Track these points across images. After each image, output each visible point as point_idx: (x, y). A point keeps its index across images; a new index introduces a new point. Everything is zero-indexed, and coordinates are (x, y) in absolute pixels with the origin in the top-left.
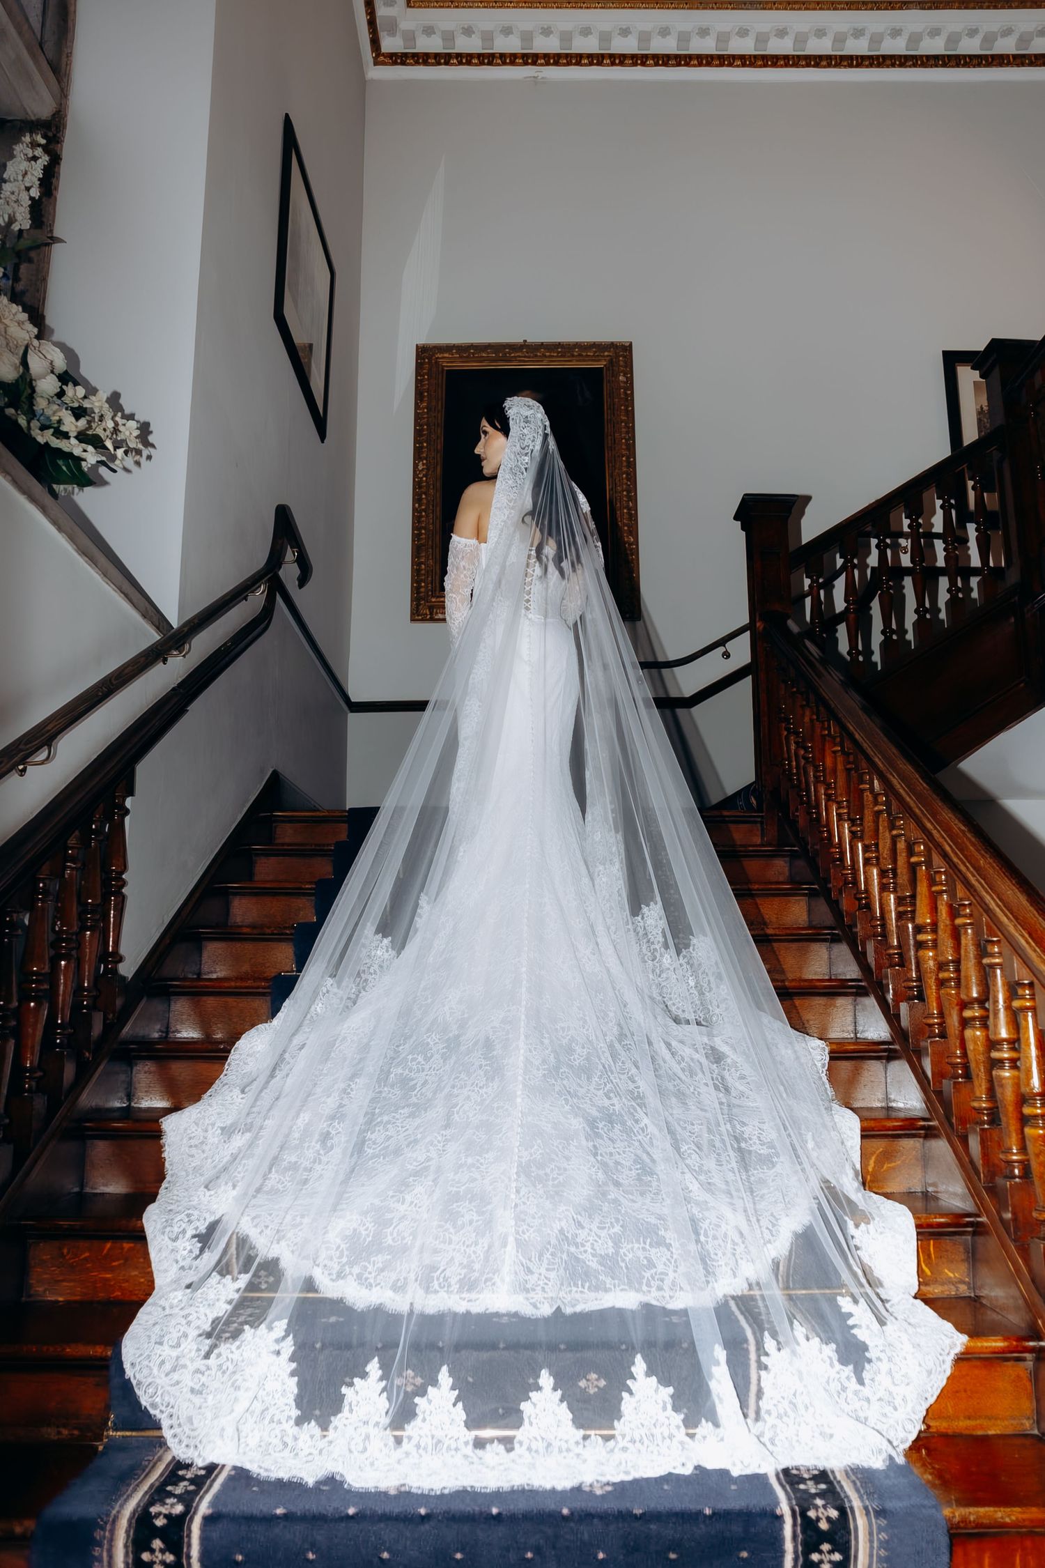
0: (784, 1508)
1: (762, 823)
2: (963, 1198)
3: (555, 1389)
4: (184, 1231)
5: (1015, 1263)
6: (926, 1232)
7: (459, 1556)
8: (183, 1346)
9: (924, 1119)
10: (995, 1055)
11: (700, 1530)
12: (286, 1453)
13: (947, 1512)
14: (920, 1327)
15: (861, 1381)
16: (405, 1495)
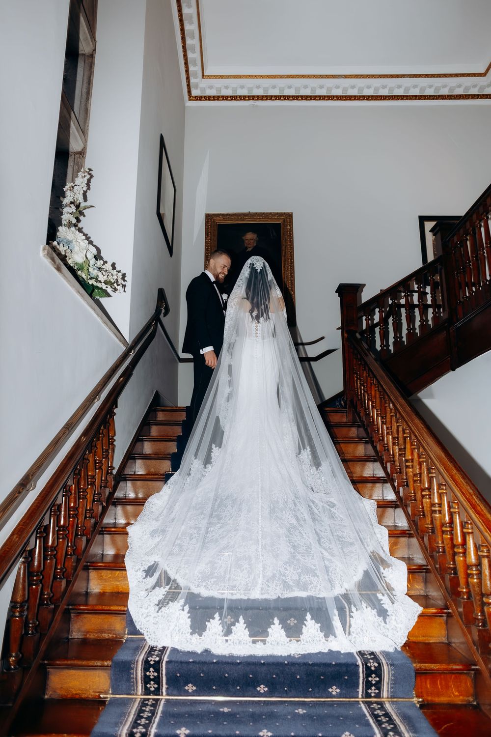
0: (359, 663)
1: (346, 413)
2: (423, 560)
3: (279, 624)
4: (140, 569)
5: (439, 582)
6: (411, 572)
7: (251, 676)
8: (149, 609)
9: (408, 531)
10: (433, 509)
11: (330, 669)
12: (188, 643)
13: (415, 665)
14: (406, 604)
15: (385, 623)
16: (231, 656)
